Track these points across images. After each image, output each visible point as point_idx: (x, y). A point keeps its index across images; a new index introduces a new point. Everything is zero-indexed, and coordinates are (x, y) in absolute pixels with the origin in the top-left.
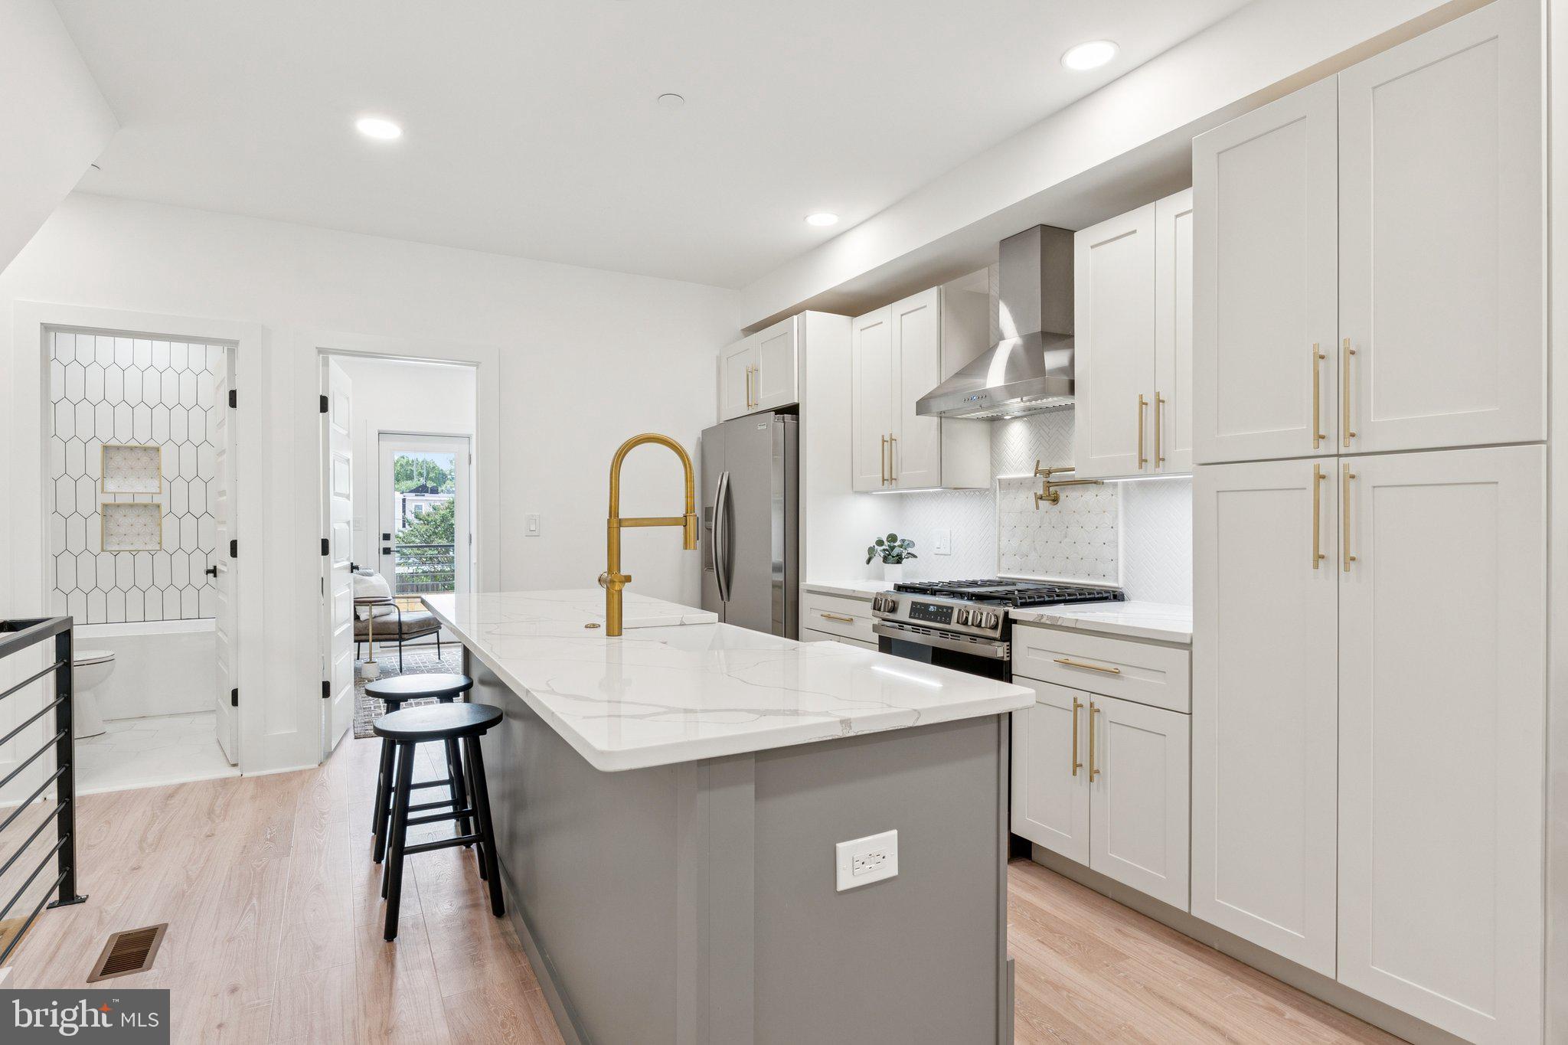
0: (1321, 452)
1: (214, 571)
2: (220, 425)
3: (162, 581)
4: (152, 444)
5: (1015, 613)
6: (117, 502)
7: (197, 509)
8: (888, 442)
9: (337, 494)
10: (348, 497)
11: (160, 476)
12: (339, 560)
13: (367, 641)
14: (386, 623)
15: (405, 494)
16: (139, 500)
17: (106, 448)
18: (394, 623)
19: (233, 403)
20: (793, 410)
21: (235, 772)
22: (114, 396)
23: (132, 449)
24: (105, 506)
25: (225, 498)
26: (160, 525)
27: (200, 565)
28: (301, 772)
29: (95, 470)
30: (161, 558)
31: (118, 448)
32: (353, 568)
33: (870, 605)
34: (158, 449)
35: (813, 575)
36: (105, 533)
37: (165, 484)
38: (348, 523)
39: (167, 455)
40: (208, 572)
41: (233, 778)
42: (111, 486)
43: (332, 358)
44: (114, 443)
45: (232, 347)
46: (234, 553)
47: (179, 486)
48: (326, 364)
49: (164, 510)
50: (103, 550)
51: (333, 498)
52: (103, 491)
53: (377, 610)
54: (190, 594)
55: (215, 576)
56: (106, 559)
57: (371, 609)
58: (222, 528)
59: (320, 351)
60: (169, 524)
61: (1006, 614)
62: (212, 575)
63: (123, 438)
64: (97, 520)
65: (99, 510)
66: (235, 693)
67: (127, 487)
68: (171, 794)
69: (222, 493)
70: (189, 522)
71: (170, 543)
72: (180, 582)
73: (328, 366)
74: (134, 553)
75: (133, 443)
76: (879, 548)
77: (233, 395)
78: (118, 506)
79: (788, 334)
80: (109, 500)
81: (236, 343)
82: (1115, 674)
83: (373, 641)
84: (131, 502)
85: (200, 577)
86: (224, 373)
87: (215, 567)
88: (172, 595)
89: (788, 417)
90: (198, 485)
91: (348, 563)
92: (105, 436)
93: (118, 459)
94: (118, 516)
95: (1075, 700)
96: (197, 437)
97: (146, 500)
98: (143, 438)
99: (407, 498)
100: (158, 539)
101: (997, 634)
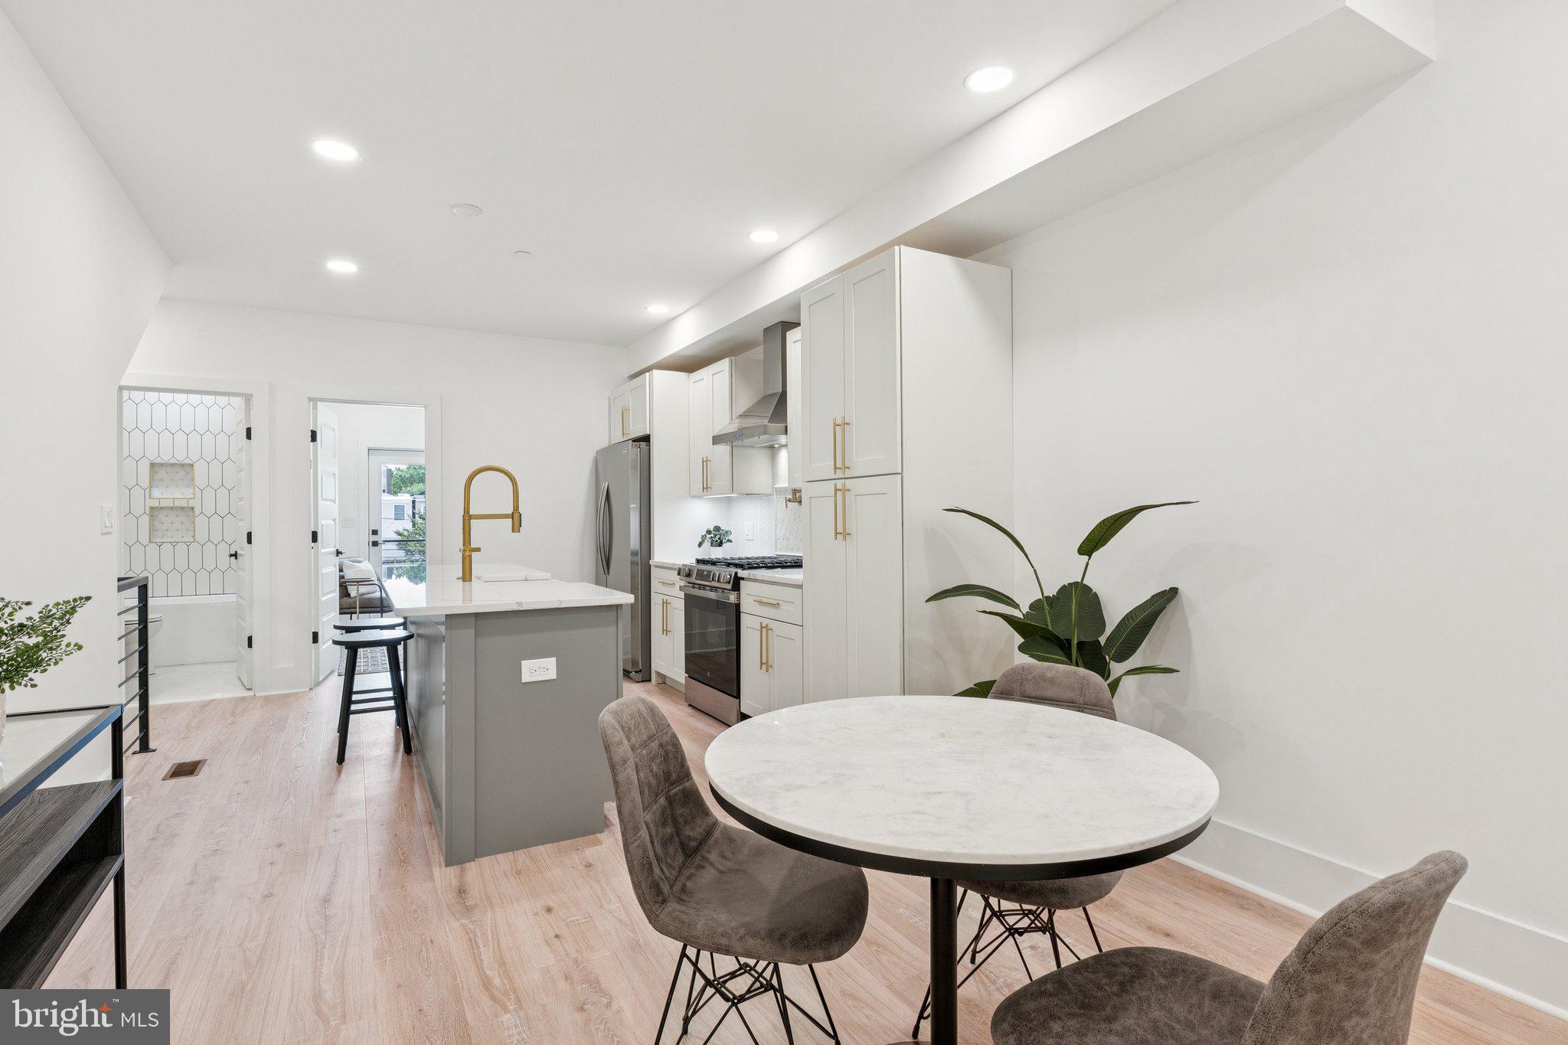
0: (837, 476)
1: (235, 555)
2: (240, 451)
3: (195, 565)
4: (187, 461)
5: (741, 573)
6: (162, 505)
7: (223, 511)
8: (705, 461)
9: (323, 499)
10: (334, 501)
11: (194, 486)
12: (326, 547)
13: (356, 613)
14: (370, 599)
15: (415, 496)
16: (178, 504)
17: (152, 465)
18: (376, 599)
19: (249, 436)
20: (646, 439)
21: (251, 693)
22: (159, 426)
23: (172, 465)
24: (152, 508)
25: (243, 502)
26: (194, 523)
27: (224, 551)
28: (297, 693)
29: (145, 481)
30: (195, 548)
31: (162, 465)
32: (338, 553)
33: (676, 572)
34: (192, 465)
35: (659, 556)
36: (152, 530)
37: (198, 492)
38: (335, 520)
39: (200, 470)
40: (231, 555)
41: (249, 697)
42: (156, 493)
43: (319, 404)
44: (159, 460)
45: (248, 398)
46: (249, 541)
47: (209, 493)
48: (315, 408)
49: (197, 511)
50: (150, 542)
51: (321, 503)
52: (150, 498)
53: (363, 589)
54: (216, 576)
55: (236, 558)
56: (152, 549)
57: (358, 588)
58: (240, 524)
59: (310, 399)
60: (200, 522)
61: (736, 573)
62: (234, 557)
63: (166, 458)
64: (145, 519)
65: (148, 511)
66: (250, 639)
67: (169, 494)
68: (205, 705)
69: (241, 499)
70: (216, 519)
71: (201, 536)
72: (210, 566)
73: (317, 409)
74: (174, 544)
75: (174, 461)
76: (708, 536)
77: (249, 431)
78: (162, 508)
79: (643, 385)
80: (155, 504)
81: (251, 395)
82: (776, 606)
83: (360, 613)
84: (172, 505)
85: (225, 560)
86: (242, 415)
87: (236, 552)
88: (203, 576)
89: (643, 444)
90: (223, 492)
91: (333, 550)
92: (152, 456)
93: (161, 473)
94: (162, 516)
95: (761, 623)
96: (222, 457)
97: (184, 504)
98: (181, 457)
99: (417, 500)
100: (192, 534)
101: (729, 586)
